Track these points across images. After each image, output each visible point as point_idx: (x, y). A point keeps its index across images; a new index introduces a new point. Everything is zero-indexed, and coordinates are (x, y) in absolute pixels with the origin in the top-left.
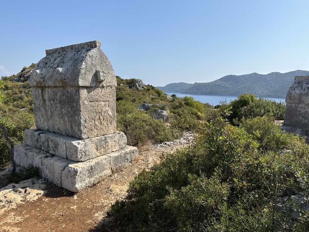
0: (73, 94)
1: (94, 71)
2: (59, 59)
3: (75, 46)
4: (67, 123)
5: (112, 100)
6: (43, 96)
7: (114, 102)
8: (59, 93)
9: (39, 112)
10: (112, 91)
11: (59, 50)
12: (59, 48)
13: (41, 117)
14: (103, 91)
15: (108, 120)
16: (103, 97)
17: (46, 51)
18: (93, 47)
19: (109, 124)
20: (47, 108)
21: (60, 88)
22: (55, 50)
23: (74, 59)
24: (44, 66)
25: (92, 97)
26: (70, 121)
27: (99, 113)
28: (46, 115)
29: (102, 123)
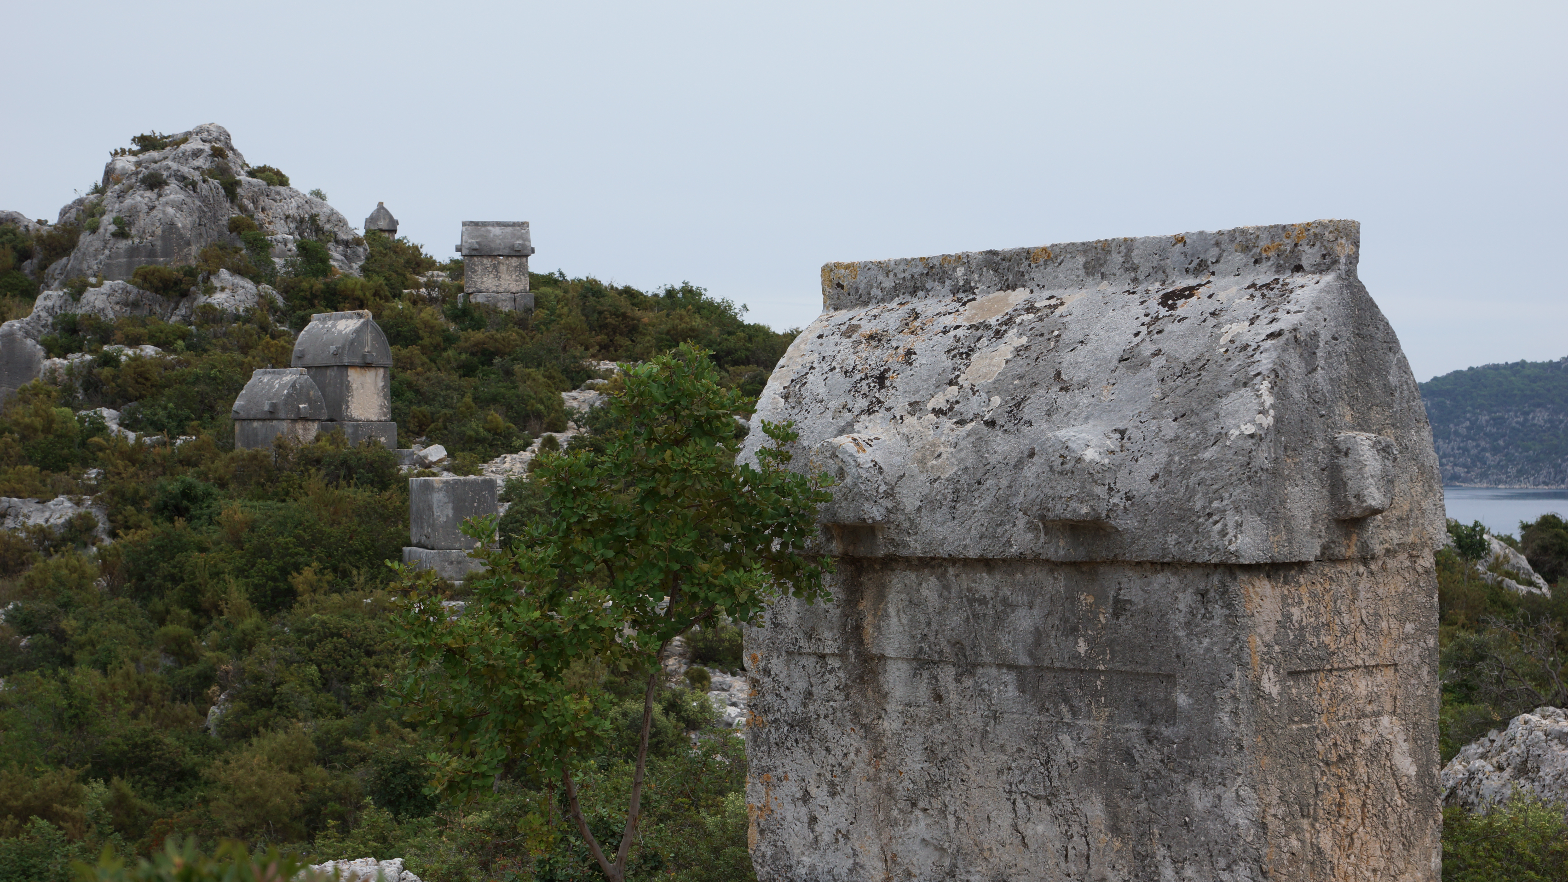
0: (1177, 620)
1: (1322, 446)
2: (1006, 349)
3: (1129, 250)
4: (1102, 838)
5: (1417, 660)
6: (858, 628)
7: (1425, 670)
8: (1022, 612)
9: (799, 753)
10: (1416, 583)
11: (960, 272)
12: (962, 260)
13: (820, 794)
14: (1362, 594)
15: (1392, 819)
16: (1361, 636)
17: (828, 271)
18: (1305, 263)
19: (1397, 847)
20: (890, 725)
21: (1040, 575)
22: (920, 269)
23: (1161, 361)
24: (863, 403)
25: (1302, 641)
26: (1128, 825)
27: (1341, 759)
28: (874, 779)
29: (1357, 843)
